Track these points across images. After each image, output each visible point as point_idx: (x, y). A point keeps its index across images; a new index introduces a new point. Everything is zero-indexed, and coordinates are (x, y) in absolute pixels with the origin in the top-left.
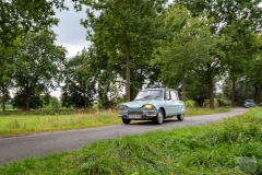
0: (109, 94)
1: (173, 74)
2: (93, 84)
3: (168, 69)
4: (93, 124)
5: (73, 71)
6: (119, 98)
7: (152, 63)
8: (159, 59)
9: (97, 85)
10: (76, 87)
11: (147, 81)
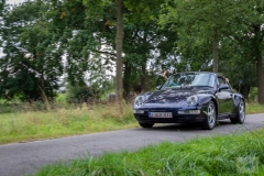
0: (87, 75)
1: (199, 42)
2: (58, 56)
3: (189, 33)
4: (54, 131)
5: (19, 30)
6: (106, 84)
7: (162, 20)
8: (175, 15)
9: (64, 58)
10: (26, 61)
11: (156, 53)
